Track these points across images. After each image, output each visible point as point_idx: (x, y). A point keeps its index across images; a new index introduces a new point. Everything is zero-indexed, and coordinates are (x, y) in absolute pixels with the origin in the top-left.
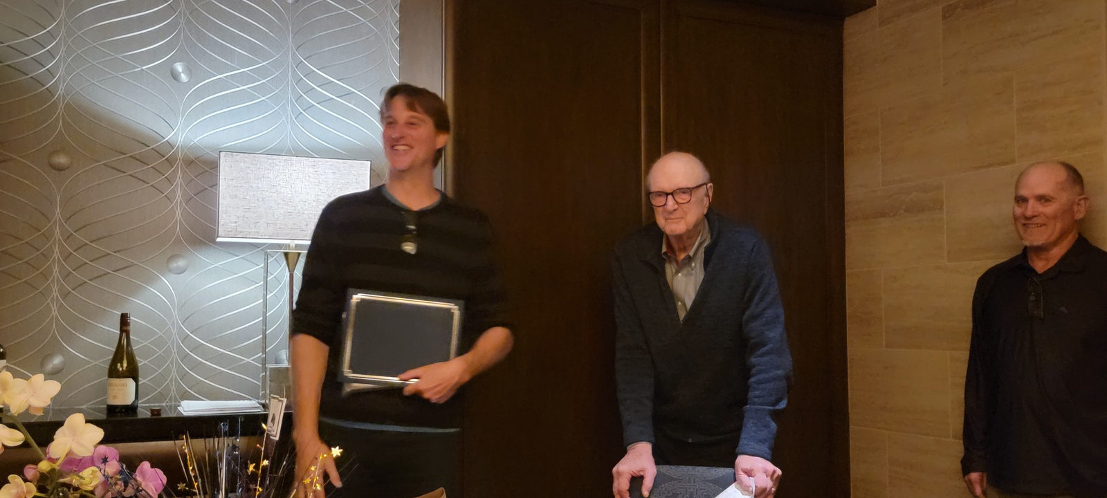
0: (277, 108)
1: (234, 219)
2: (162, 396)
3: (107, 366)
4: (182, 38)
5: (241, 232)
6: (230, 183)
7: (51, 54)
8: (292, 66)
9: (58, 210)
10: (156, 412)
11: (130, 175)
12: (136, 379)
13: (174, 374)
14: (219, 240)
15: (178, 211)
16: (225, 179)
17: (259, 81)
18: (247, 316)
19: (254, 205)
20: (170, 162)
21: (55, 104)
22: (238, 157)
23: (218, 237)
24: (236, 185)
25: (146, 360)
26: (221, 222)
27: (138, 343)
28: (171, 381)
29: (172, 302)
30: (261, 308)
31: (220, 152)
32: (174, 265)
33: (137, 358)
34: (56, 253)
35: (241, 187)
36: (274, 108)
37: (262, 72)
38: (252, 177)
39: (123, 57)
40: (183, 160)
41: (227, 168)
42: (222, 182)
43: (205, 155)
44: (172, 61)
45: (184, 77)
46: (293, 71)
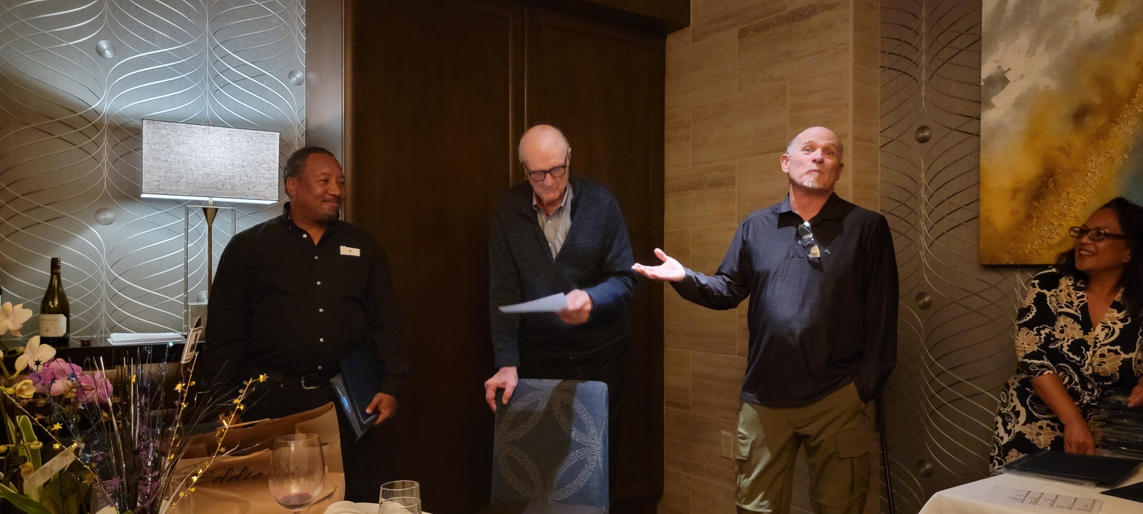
0: (196, 85)
1: (157, 178)
2: (92, 330)
3: (39, 304)
4: (106, 18)
5: (163, 190)
6: (152, 147)
8: (209, 49)
10: (85, 343)
11: (59, 138)
12: (67, 315)
13: (104, 310)
14: (143, 196)
15: (105, 170)
16: (148, 143)
17: (179, 60)
18: (171, 261)
19: (174, 167)
20: (97, 127)
22: (159, 125)
23: (142, 193)
24: (158, 149)
25: (76, 298)
26: (145, 180)
27: (68, 284)
28: (101, 316)
29: (101, 249)
30: (183, 256)
31: (142, 120)
32: (102, 217)
33: (68, 297)
35: (163, 150)
36: (193, 85)
37: (182, 53)
38: (173, 142)
39: (50, 33)
40: (109, 126)
41: (149, 134)
42: (144, 146)
43: (130, 123)
44: (97, 38)
45: (108, 54)
46: (211, 54)
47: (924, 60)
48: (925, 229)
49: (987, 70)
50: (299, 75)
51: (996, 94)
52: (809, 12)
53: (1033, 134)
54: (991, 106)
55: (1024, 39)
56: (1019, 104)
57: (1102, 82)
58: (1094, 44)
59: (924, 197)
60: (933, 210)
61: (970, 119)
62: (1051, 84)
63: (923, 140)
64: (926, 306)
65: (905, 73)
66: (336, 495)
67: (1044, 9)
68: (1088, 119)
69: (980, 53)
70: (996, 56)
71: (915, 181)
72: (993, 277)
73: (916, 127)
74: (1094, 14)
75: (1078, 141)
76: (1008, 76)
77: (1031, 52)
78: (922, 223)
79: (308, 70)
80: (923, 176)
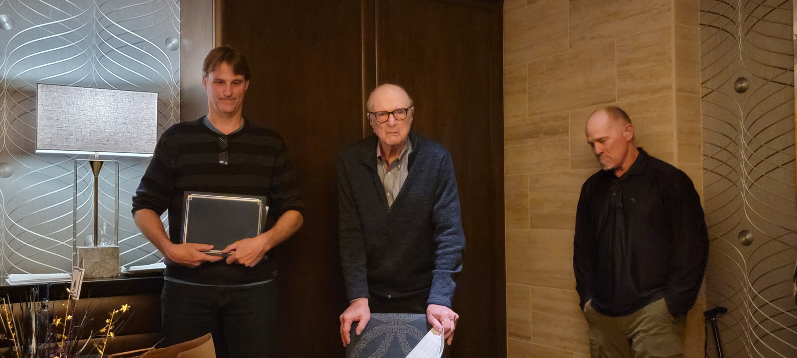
0: (84, 52)
1: (50, 135)
5: (55, 146)
6: (46, 108)
8: (95, 20)
13: (2, 253)
14: (37, 151)
15: (5, 129)
16: (42, 105)
17: (70, 30)
18: (62, 210)
19: (65, 125)
22: (52, 88)
23: (37, 149)
24: (51, 109)
26: (39, 137)
30: (72, 204)
31: (37, 84)
32: (2, 171)
35: (55, 111)
36: (82, 52)
37: (72, 24)
38: (64, 103)
40: (8, 90)
41: (43, 97)
42: (39, 107)
43: (26, 87)
45: (8, 26)
46: (97, 24)
47: (740, 18)
48: (745, 172)
50: (175, 41)
59: (743, 142)
60: (752, 154)
61: (785, 70)
63: (741, 91)
64: (748, 243)
65: (722, 29)
71: (735, 128)
73: (734, 79)
78: (742, 166)
79: (182, 37)
80: (742, 123)
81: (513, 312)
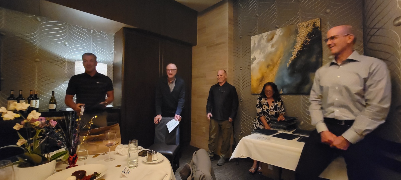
2: (62, 107)
3: (49, 102)
4: (67, 38)
7: (35, 38)
9: (37, 70)
10: (60, 110)
11: (55, 64)
12: (56, 104)
15: (66, 72)
17: (85, 48)
20: (64, 62)
21: (36, 49)
22: (79, 62)
24: (79, 67)
25: (58, 100)
27: (56, 97)
31: (75, 60)
32: (65, 82)
33: (56, 100)
34: (36, 79)
39: (54, 40)
40: (67, 62)
41: (77, 64)
42: (76, 66)
43: (72, 61)
44: (65, 42)
45: (68, 45)
46: (92, 46)
47: (241, 54)
48: (241, 87)
49: (252, 57)
50: (112, 51)
51: (254, 62)
52: (220, 44)
53: (260, 69)
54: (253, 64)
55: (258, 52)
56: (258, 63)
57: (272, 60)
58: (270, 53)
59: (241, 80)
61: (249, 66)
62: (263, 60)
63: (241, 70)
64: (242, 101)
65: (238, 57)
66: (119, 143)
67: (262, 46)
68: (269, 67)
69: (251, 54)
70: (254, 54)
71: (240, 77)
72: (253, 96)
73: (240, 67)
74: (270, 48)
75: (268, 71)
76: (256, 58)
77: (260, 54)
78: (241, 86)
79: (114, 50)
80: (241, 77)
81: (193, 117)
